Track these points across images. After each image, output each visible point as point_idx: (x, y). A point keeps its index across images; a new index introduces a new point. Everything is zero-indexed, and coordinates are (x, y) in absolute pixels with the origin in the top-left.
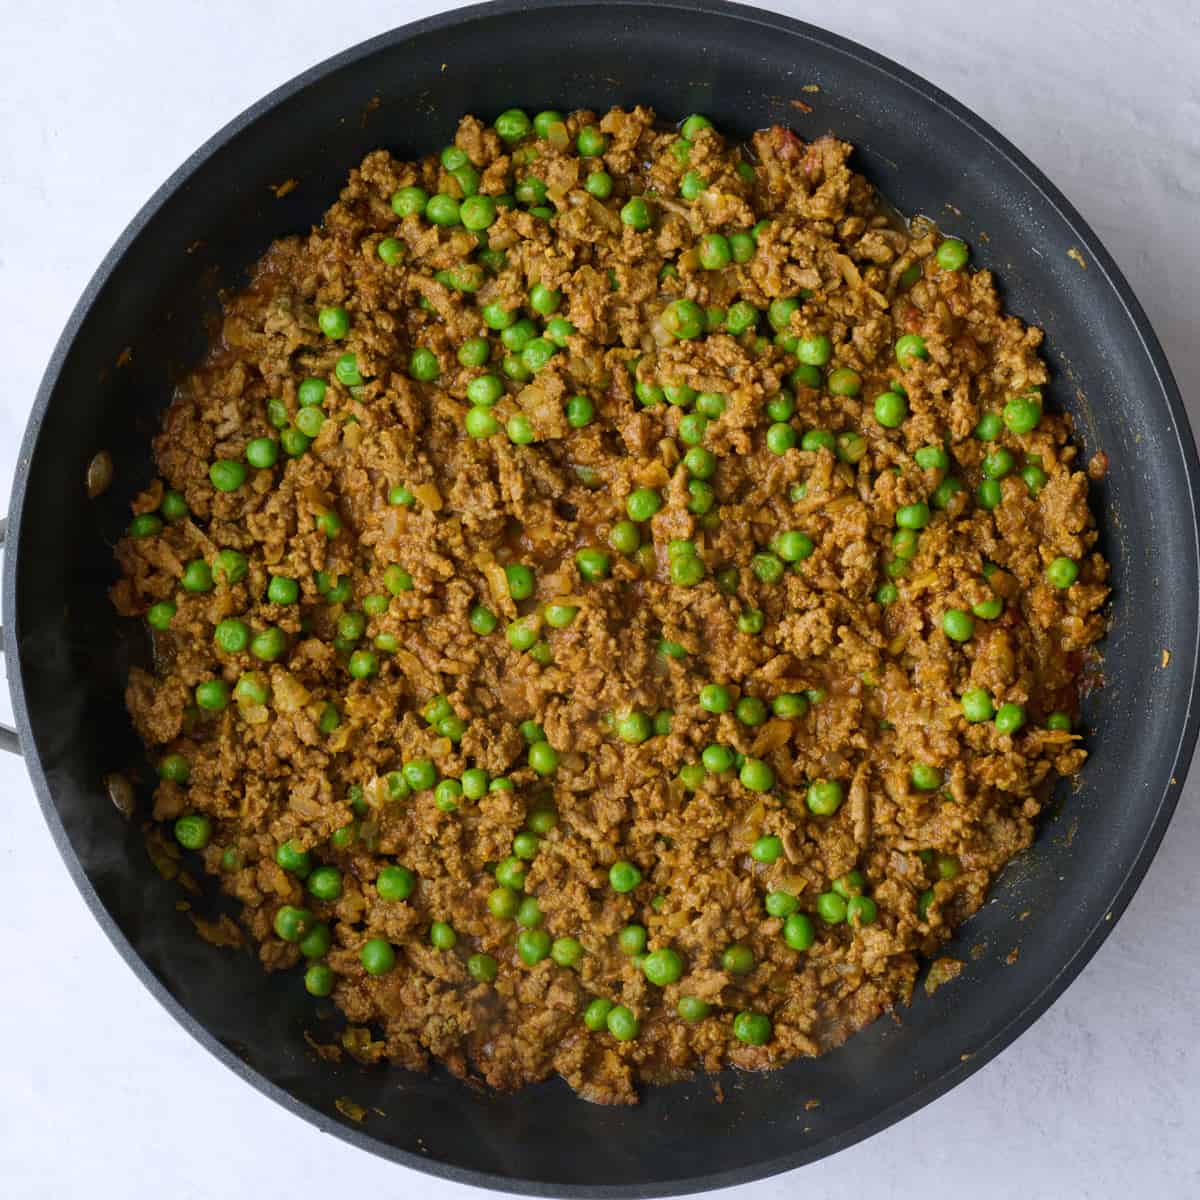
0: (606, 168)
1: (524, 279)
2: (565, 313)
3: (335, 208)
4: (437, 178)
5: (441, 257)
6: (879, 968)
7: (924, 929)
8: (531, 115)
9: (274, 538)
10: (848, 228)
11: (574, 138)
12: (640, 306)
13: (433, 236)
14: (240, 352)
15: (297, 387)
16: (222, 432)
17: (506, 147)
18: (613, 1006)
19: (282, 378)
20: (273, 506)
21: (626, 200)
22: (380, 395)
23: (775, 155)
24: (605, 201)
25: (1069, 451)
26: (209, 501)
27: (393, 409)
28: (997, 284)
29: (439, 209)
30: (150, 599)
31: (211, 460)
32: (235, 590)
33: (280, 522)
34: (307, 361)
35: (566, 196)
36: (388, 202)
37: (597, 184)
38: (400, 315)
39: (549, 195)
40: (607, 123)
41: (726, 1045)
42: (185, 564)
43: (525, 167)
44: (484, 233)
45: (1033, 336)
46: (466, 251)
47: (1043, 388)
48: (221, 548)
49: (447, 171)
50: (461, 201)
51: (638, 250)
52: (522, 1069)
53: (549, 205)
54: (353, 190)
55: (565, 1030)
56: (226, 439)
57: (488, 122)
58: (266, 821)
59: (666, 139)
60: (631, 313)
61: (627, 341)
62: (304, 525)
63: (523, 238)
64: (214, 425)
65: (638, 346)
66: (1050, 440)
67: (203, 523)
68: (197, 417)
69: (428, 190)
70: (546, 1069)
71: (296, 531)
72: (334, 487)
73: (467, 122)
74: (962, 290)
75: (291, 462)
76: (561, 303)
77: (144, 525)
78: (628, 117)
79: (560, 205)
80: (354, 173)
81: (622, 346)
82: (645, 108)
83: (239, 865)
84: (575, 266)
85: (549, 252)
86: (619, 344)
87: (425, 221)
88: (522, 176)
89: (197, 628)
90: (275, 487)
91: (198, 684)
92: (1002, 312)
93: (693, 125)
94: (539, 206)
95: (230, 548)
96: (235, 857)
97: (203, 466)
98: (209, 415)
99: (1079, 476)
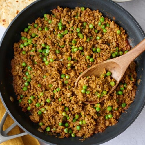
0: (40, 27)
1: (40, 45)
2: (47, 45)
3: (15, 52)
4: (23, 41)
5: (30, 49)
6: (132, 89)
7: (133, 81)
8: (27, 27)
9: (35, 91)
10: (69, 14)
11: (34, 26)
12: (54, 38)
13: (27, 47)
14: (16, 75)
15: (25, 74)
16: (21, 85)
17: (27, 32)
18: (108, 115)
19: (23, 74)
20: (32, 88)
21: (44, 28)
22: (34, 68)
23: (56, 12)
24: (42, 30)
25: (110, 20)
26: (25, 93)
27: (37, 69)
28: (89, 8)
29: (26, 44)
30: (26, 108)
31: (22, 89)
32: (35, 100)
33: (34, 89)
34: (24, 71)
35: (38, 33)
36: (20, 48)
37: (40, 29)
38: (30, 58)
39: (36, 34)
40: (36, 22)
41: (123, 109)
42: (28, 101)
43: (31, 33)
44: (32, 43)
45: (97, 11)
46: (32, 46)
47: (102, 15)
48: (30, 97)
49: (23, 40)
50: (27, 42)
51: (50, 32)
52: (103, 128)
53: (37, 35)
54: (15, 49)
55: (105, 121)
56: (22, 85)
57: (24, 31)
58: (55, 122)
59: (43, 19)
60: (54, 39)
61: (56, 43)
62: (37, 88)
63: (37, 40)
64: (19, 85)
65: (57, 42)
66: (107, 20)
67: (26, 96)
68: (17, 85)
69: (23, 43)
70: (106, 127)
71: (37, 89)
72: (37, 82)
73: (21, 33)
74: (86, 12)
75: (30, 82)
76: (46, 44)
77: (20, 101)
78: (38, 20)
79: (38, 34)
80: (14, 48)
81: (56, 44)
82: (39, 17)
83: (56, 129)
84: (44, 39)
85: (41, 40)
86: (55, 44)
87: (25, 47)
88: (32, 34)
89: (34, 107)
90: (31, 86)
91: (38, 112)
92: (92, 11)
93: (45, 16)
94: (36, 36)
95: (31, 96)
96: (55, 128)
97: (22, 90)
98: (18, 84)
99: (113, 21)
